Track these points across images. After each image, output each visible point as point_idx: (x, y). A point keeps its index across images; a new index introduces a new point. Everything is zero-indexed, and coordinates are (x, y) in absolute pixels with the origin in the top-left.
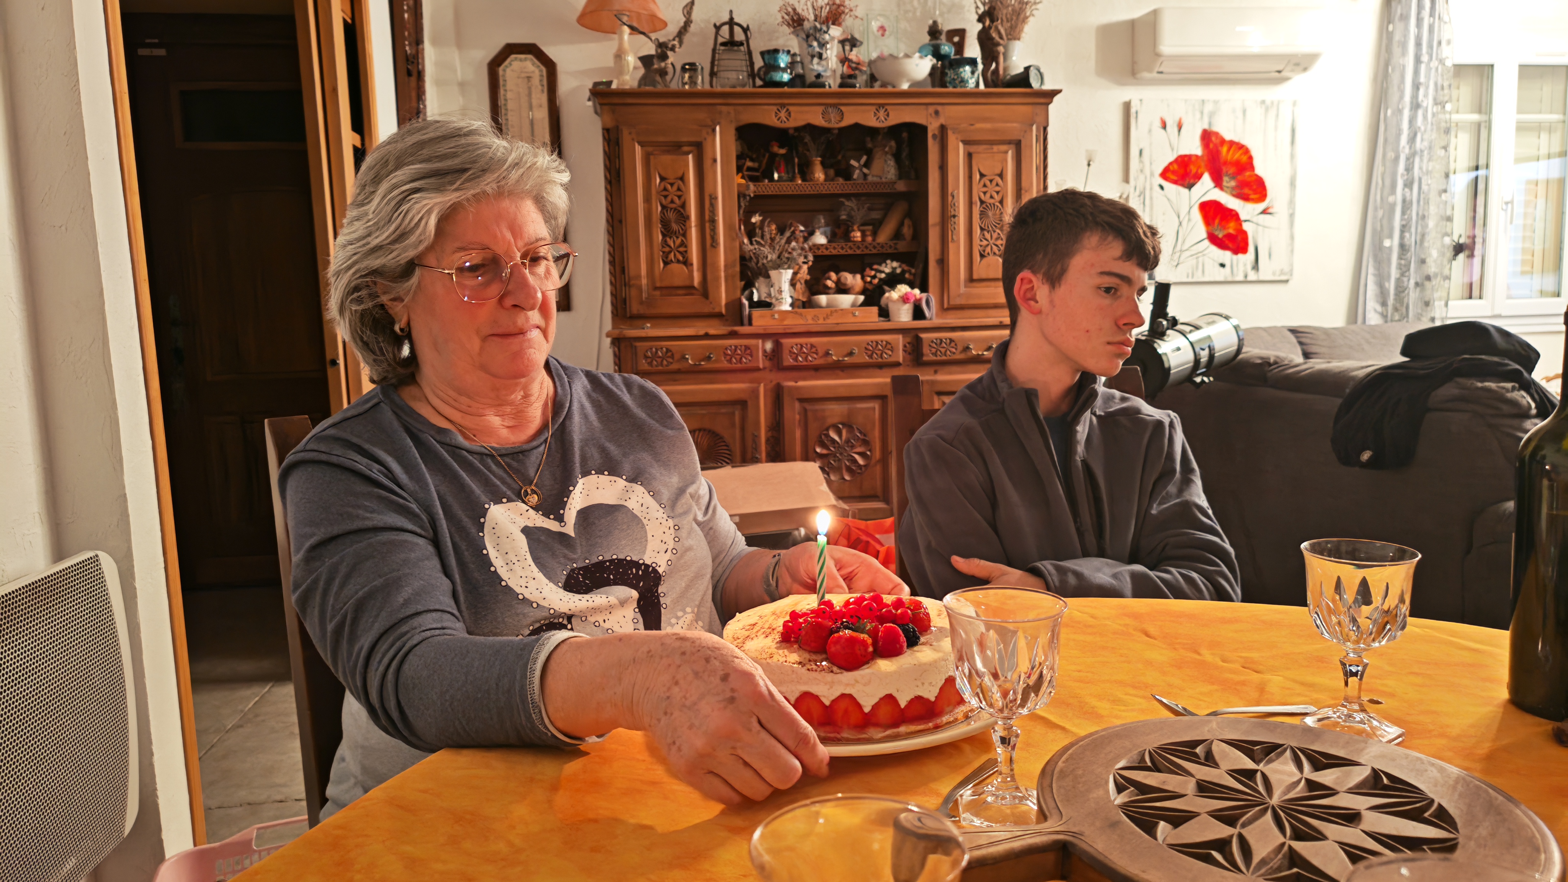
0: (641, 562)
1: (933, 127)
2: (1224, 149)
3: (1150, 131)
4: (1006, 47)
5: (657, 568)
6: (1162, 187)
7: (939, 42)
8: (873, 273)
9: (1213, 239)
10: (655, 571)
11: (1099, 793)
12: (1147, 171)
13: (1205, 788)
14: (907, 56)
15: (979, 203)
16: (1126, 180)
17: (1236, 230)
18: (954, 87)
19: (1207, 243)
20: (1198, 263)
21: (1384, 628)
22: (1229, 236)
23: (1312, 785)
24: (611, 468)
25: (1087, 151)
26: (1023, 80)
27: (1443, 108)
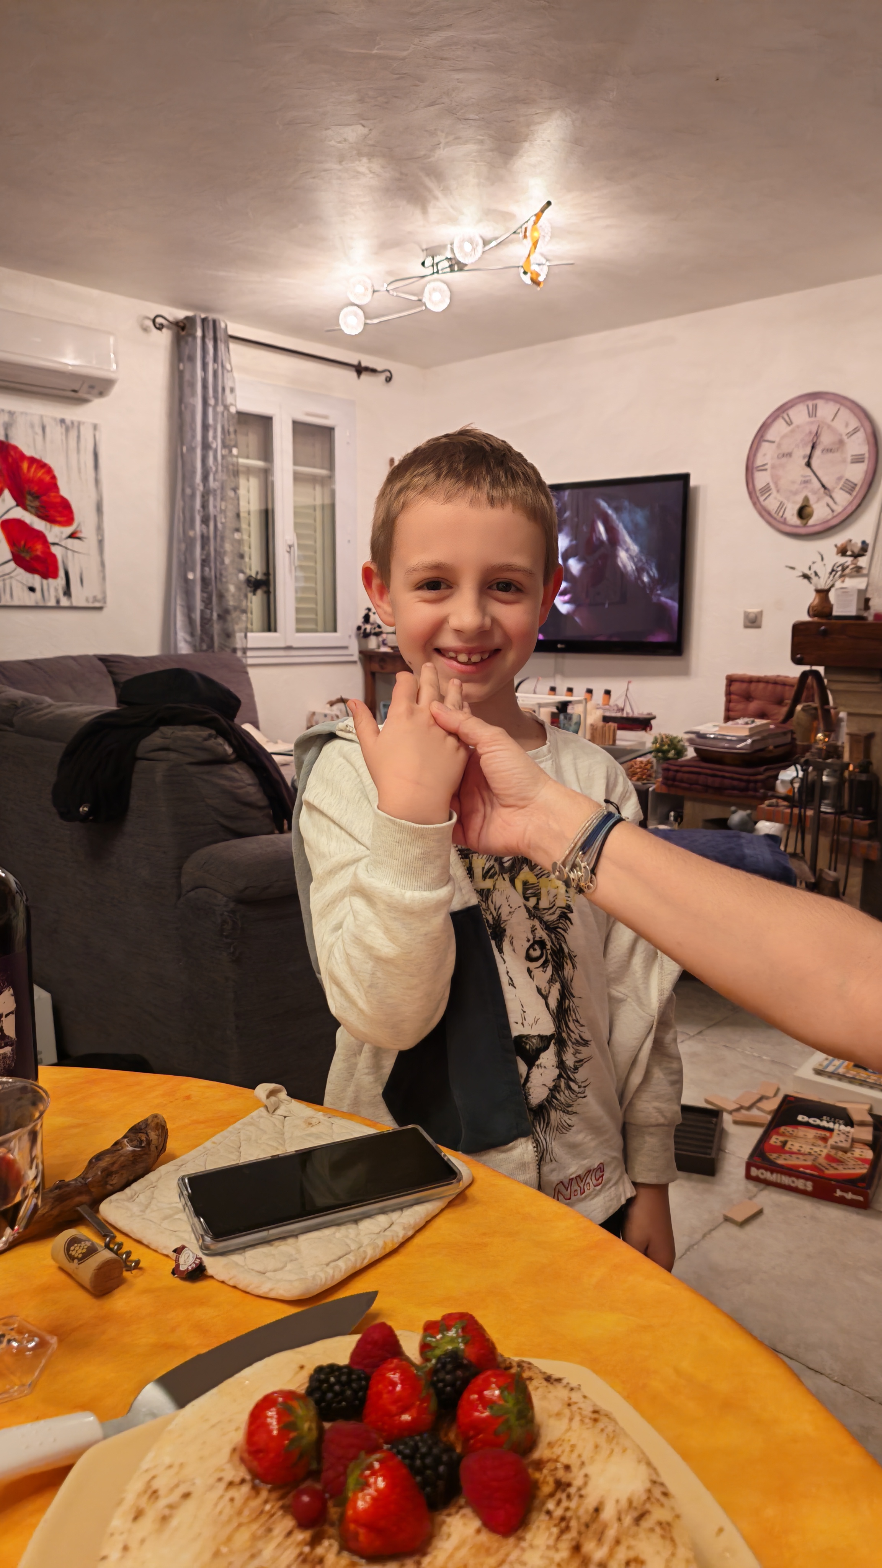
2: (25, 466)
9: (18, 559)
17: (43, 552)
19: (12, 565)
20: (4, 585)
22: (36, 558)
27: (231, 451)
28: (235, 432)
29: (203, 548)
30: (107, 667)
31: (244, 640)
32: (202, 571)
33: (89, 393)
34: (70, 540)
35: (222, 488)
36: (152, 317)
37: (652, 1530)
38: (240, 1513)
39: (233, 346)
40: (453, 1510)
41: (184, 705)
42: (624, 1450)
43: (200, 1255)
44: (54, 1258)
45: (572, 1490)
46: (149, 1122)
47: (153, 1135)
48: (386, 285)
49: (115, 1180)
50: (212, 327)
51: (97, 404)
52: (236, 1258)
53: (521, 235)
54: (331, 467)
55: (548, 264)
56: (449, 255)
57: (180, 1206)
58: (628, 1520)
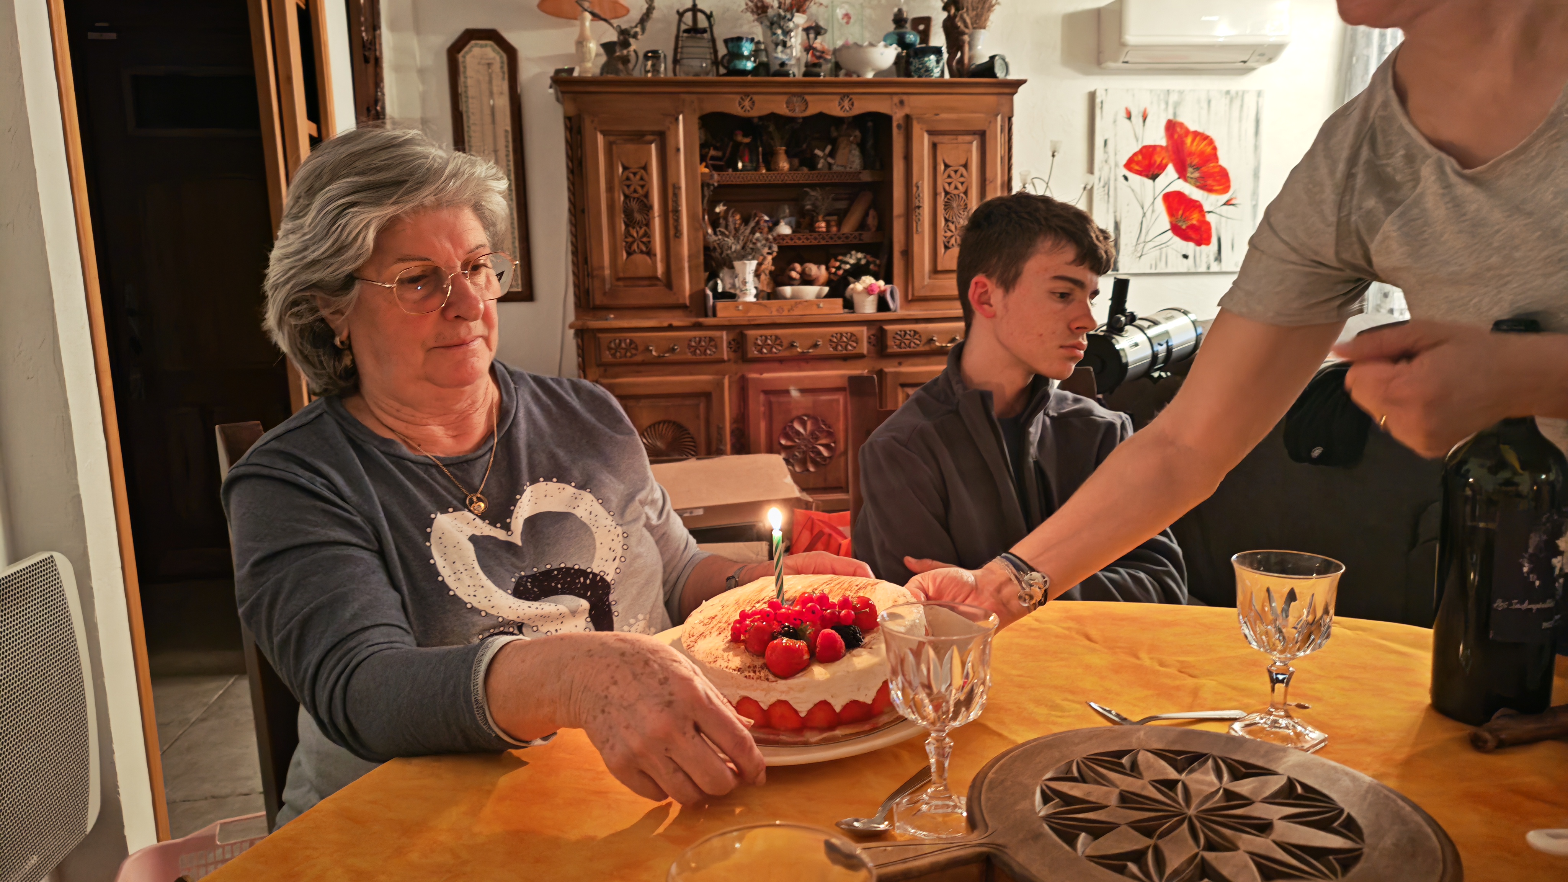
0: (589, 570)
1: (898, 116)
2: (1189, 140)
3: (1115, 122)
4: (971, 36)
5: (605, 577)
6: (1126, 178)
7: (903, 30)
8: (838, 264)
9: (1176, 230)
10: (602, 579)
11: (1024, 805)
12: (1112, 162)
13: (1127, 799)
14: (872, 45)
15: (943, 194)
16: (1091, 171)
17: (1198, 221)
18: (920, 76)
19: (1170, 233)
20: (1161, 254)
21: (1310, 636)
22: (1192, 227)
23: (1229, 795)
24: (560, 474)
25: (1051, 141)
26: (988, 70)
33: (1258, 61)
34: (1225, 207)
51: (1264, 70)
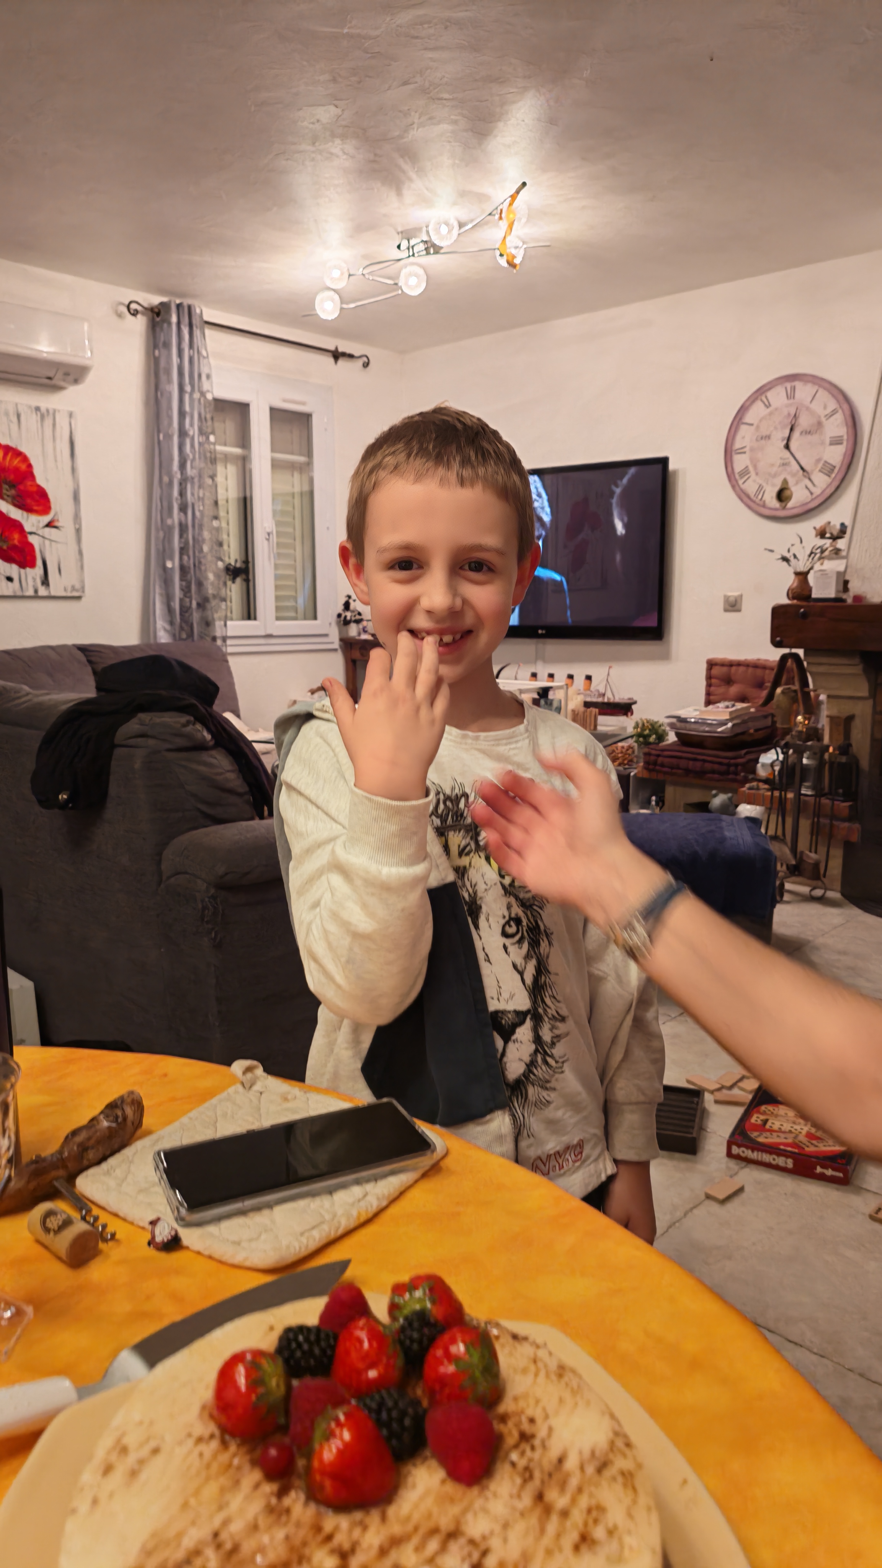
17: (20, 541)
22: (14, 548)
27: (208, 438)
28: (212, 419)
29: (181, 536)
30: (86, 656)
31: (224, 629)
32: (181, 559)
33: (64, 380)
34: (47, 530)
35: (200, 476)
36: (127, 303)
37: (614, 1479)
38: (208, 1466)
39: (208, 332)
40: (418, 1462)
41: (163, 693)
42: (588, 1403)
43: (176, 1226)
44: (31, 1232)
45: (537, 1442)
46: (125, 1097)
47: (129, 1111)
48: (361, 270)
49: (91, 1155)
50: (187, 313)
51: (72, 391)
52: (212, 1229)
53: (497, 216)
54: (309, 454)
55: (525, 246)
56: (425, 238)
57: (157, 1180)
58: (590, 1470)
